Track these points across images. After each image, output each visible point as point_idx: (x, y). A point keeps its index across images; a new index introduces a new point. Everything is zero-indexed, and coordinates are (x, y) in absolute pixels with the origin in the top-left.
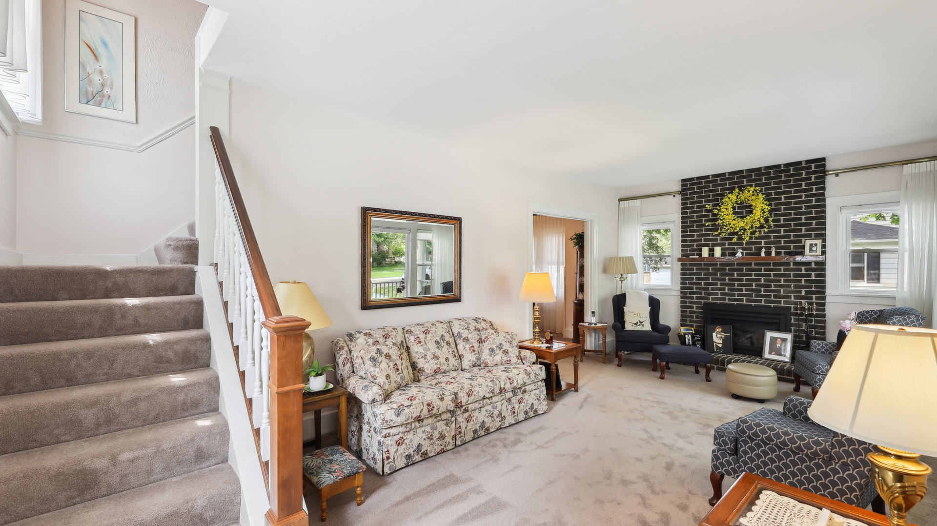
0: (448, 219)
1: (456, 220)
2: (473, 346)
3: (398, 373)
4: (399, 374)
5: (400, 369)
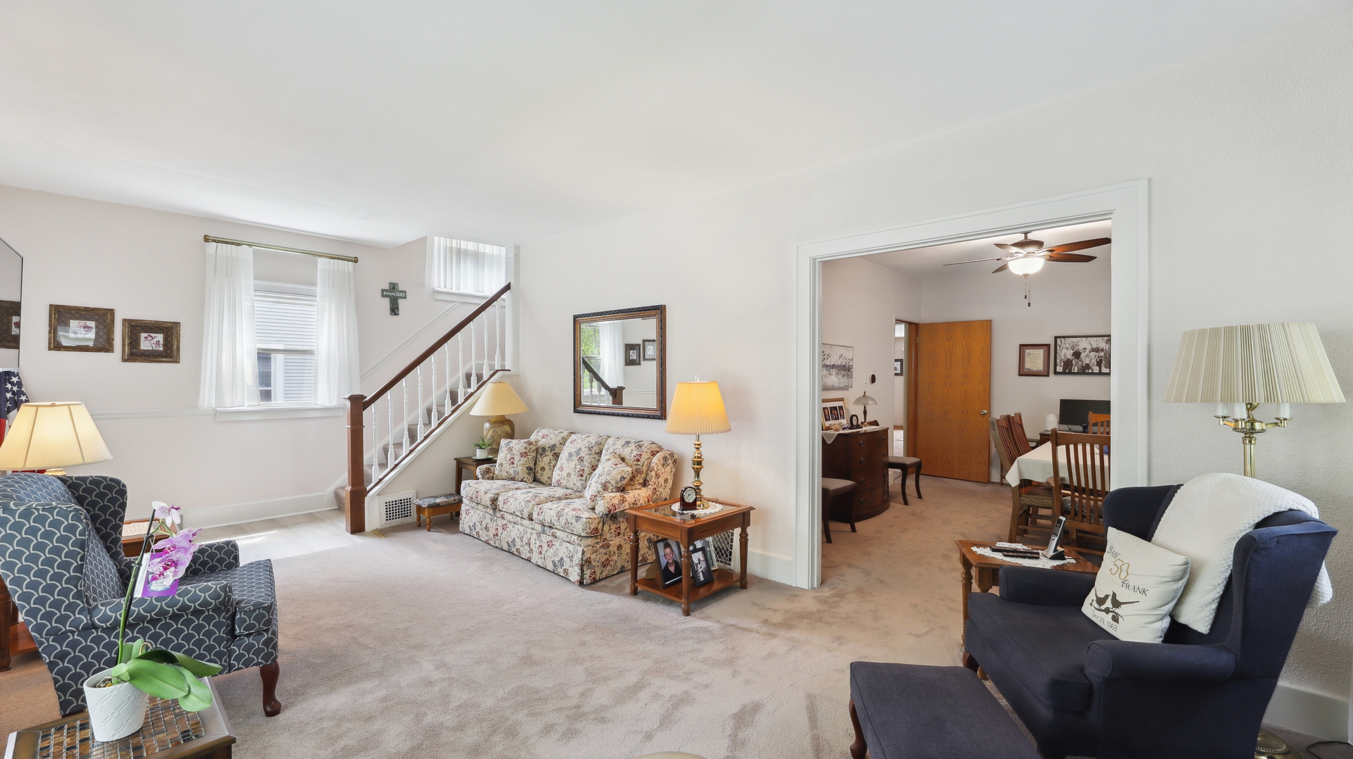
0: (645, 310)
1: (655, 309)
2: (583, 470)
3: (512, 466)
4: (514, 467)
5: (515, 463)
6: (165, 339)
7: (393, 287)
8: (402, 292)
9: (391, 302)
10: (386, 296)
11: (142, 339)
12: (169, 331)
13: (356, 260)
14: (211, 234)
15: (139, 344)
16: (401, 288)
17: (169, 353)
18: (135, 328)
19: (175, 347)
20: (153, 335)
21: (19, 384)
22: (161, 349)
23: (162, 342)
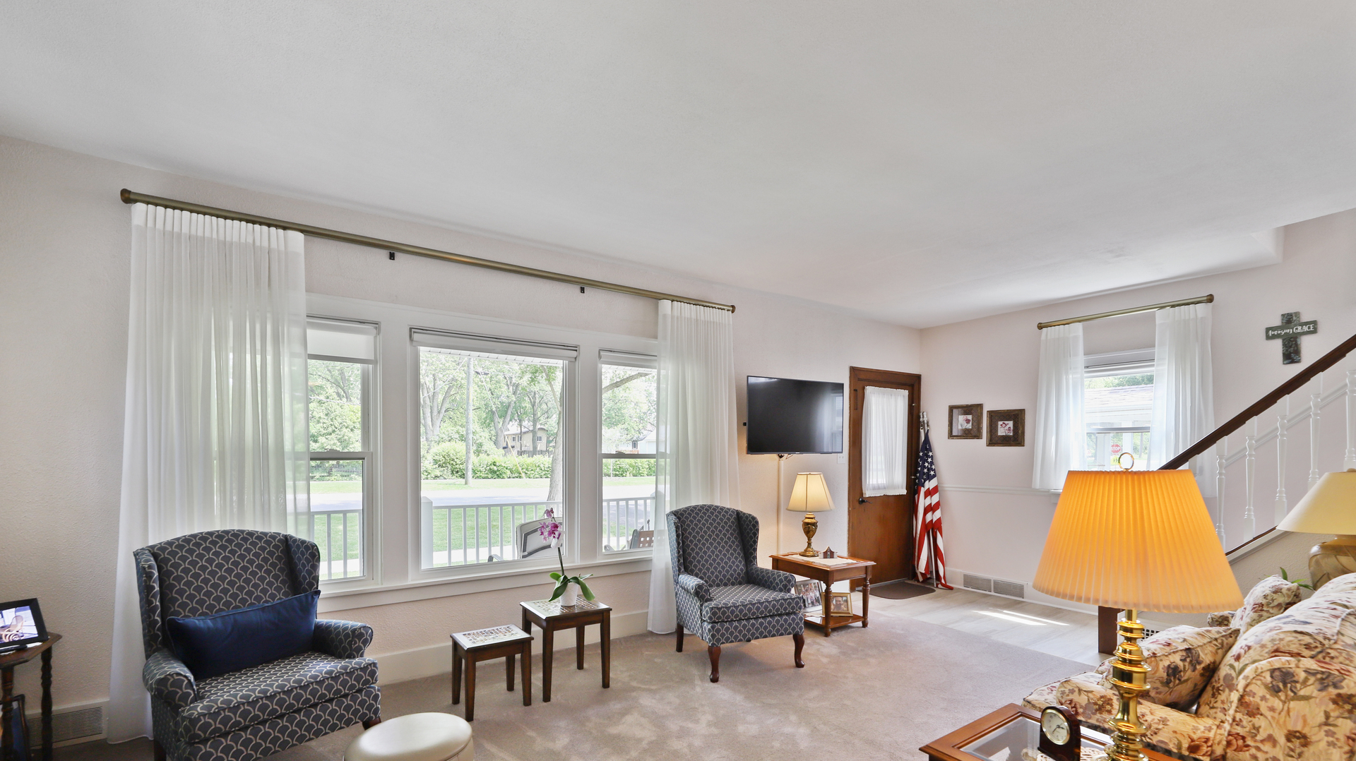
6: (1014, 425)
7: (1289, 319)
8: (1306, 323)
9: (1284, 345)
10: (1274, 337)
11: (999, 426)
12: (1017, 417)
13: (1210, 299)
14: (1044, 320)
15: (997, 431)
16: (1305, 318)
17: (1016, 439)
18: (996, 416)
19: (1020, 432)
20: (1006, 422)
21: (932, 463)
22: (1012, 434)
23: (1012, 428)
